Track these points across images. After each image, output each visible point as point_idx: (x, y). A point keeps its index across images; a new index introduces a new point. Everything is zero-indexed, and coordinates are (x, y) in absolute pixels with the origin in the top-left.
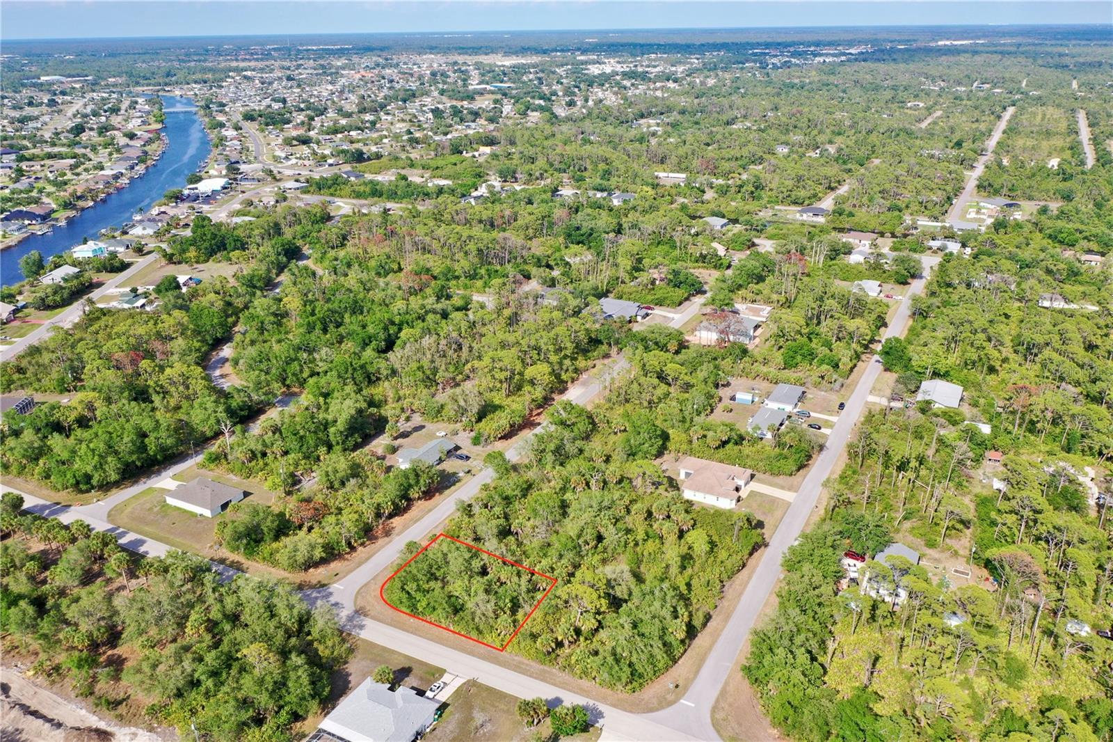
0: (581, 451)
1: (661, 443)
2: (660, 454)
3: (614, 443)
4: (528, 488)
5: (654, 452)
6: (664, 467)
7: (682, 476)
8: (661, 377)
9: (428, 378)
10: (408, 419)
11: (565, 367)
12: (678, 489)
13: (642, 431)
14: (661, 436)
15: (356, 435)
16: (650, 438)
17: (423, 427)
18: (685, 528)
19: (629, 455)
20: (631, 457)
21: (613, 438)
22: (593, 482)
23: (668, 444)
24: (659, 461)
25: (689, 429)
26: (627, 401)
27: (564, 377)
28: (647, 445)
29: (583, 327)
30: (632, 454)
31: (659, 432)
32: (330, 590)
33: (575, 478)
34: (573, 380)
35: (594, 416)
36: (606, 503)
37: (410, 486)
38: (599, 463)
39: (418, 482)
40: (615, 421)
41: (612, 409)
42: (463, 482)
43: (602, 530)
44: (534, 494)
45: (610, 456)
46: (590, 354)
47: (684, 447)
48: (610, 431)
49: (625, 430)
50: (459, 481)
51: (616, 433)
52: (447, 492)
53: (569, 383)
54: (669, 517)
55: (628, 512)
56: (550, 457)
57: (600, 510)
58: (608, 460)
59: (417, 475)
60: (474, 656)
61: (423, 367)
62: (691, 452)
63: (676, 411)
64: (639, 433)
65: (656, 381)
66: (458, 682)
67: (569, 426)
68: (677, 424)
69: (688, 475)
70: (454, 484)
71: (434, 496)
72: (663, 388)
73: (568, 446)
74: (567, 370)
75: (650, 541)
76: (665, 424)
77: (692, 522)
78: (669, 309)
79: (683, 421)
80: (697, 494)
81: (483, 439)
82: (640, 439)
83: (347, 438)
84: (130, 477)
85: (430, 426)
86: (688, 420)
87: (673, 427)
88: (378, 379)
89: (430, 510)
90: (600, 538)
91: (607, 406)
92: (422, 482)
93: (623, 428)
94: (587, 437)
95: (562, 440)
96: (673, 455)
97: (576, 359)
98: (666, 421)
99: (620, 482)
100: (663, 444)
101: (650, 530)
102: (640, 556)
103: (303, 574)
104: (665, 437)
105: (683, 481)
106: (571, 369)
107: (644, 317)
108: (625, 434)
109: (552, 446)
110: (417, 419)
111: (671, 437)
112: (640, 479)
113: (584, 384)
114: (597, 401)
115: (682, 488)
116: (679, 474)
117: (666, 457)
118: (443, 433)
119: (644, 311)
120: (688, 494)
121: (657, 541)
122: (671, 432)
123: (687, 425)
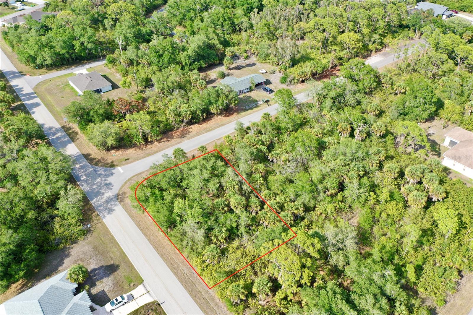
0: (359, 103)
1: (434, 109)
2: (430, 118)
3: (392, 102)
4: (304, 123)
5: (425, 116)
6: (431, 131)
7: (446, 143)
8: (451, 55)
9: (271, 33)
10: (247, 58)
11: (373, 40)
12: (439, 155)
13: (419, 95)
14: (435, 103)
15: (202, 61)
16: (425, 104)
17: (254, 65)
18: (435, 199)
19: (401, 114)
20: (402, 116)
21: (392, 97)
22: (356, 132)
23: (441, 112)
24: (428, 124)
25: (464, 102)
26: (415, 71)
27: (370, 47)
28: (419, 109)
29: (396, 12)
30: (403, 114)
31: (434, 100)
32: (114, 171)
33: (342, 124)
34: (377, 51)
35: (381, 77)
36: (360, 154)
37: (210, 103)
38: (370, 117)
39: (217, 101)
40: (397, 84)
41: (400, 75)
42: (259, 108)
43: (347, 181)
44: (307, 129)
45: (384, 112)
46: (396, 35)
47: (456, 117)
48: (392, 91)
49: (405, 93)
50: (257, 106)
51: (396, 94)
52: (243, 113)
53: (373, 52)
54: (420, 183)
55: (380, 167)
56: (328, 103)
57: (352, 160)
58: (380, 114)
59: (218, 96)
60: (176, 274)
61: (269, 25)
62: (461, 123)
63: (457, 85)
64: (416, 97)
65: (445, 57)
66: (147, 299)
67: (356, 81)
68: (454, 96)
69: (452, 143)
70: (252, 108)
71: (232, 114)
72: (450, 64)
73: (348, 96)
74: (374, 42)
75: (393, 203)
76: (443, 94)
77: (444, 195)
78: (470, 14)
79: (461, 94)
80: (457, 164)
81: (288, 80)
82: (414, 102)
83: (194, 62)
84: (66, 64)
85: (259, 65)
86: (466, 95)
87: (449, 98)
88: (240, 30)
89: (223, 125)
90: (341, 187)
91: (396, 72)
92: (220, 102)
93: (403, 91)
94: (369, 93)
95: (344, 90)
96: (443, 122)
97: (385, 36)
98: (444, 92)
99: (383, 136)
100: (436, 111)
101: (396, 191)
102: (377, 215)
103: (105, 152)
104: (440, 105)
105: (446, 149)
106: (377, 41)
107: (448, 17)
108: (403, 96)
109: (333, 93)
110: (253, 59)
111: (446, 106)
112: (403, 138)
113: (385, 55)
114: (390, 67)
115: (443, 155)
116: (443, 141)
117: (436, 122)
118: (264, 71)
119: (450, 12)
120: (446, 162)
121: (400, 205)
122: (446, 102)
123: (464, 99)
